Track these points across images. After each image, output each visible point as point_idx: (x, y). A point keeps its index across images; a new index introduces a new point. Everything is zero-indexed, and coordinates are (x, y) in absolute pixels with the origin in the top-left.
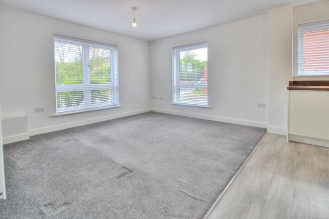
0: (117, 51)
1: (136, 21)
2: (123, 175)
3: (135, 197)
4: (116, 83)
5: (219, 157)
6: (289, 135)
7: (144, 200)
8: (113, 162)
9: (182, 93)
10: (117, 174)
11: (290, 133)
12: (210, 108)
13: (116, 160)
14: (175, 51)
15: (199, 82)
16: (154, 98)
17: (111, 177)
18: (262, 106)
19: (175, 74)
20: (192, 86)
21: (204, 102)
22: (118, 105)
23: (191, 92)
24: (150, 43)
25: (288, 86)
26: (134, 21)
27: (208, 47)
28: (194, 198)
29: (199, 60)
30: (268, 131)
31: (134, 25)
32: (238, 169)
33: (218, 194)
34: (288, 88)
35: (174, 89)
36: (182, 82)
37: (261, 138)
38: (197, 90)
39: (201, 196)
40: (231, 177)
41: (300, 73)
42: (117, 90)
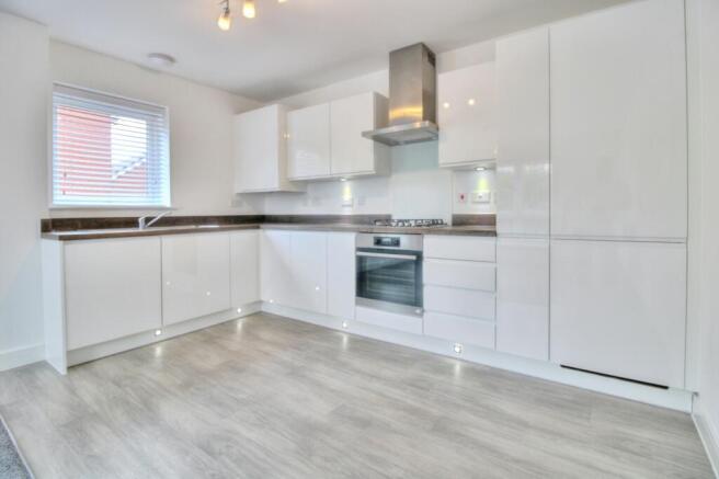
6: (68, 353)
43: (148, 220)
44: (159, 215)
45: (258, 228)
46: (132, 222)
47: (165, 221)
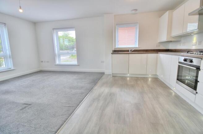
0: (6, 28)
1: (21, 7)
2: (25, 107)
3: (35, 115)
4: (8, 52)
5: (82, 87)
6: (112, 73)
7: (41, 115)
8: (16, 103)
9: (62, 58)
10: (20, 108)
11: (113, 73)
12: (78, 65)
13: (18, 102)
14: (55, 31)
15: (73, 51)
16: (42, 62)
17: (16, 110)
18: (103, 62)
19: (56, 46)
20: (68, 54)
21: (75, 62)
22: (13, 68)
23: (69, 57)
24: (35, 24)
25: (112, 52)
26: (20, 8)
27: (75, 30)
28: (69, 106)
29: (73, 37)
30: (105, 73)
31: (21, 11)
32: (90, 91)
33: (80, 102)
34: (112, 53)
35: (56, 55)
36: (61, 51)
37: (102, 77)
38: (72, 55)
39: (73, 105)
40: (87, 94)
41: (117, 47)
42: (10, 57)
43: (131, 50)
44: (133, 49)
45: (158, 53)
46: (128, 51)
47: (134, 51)
